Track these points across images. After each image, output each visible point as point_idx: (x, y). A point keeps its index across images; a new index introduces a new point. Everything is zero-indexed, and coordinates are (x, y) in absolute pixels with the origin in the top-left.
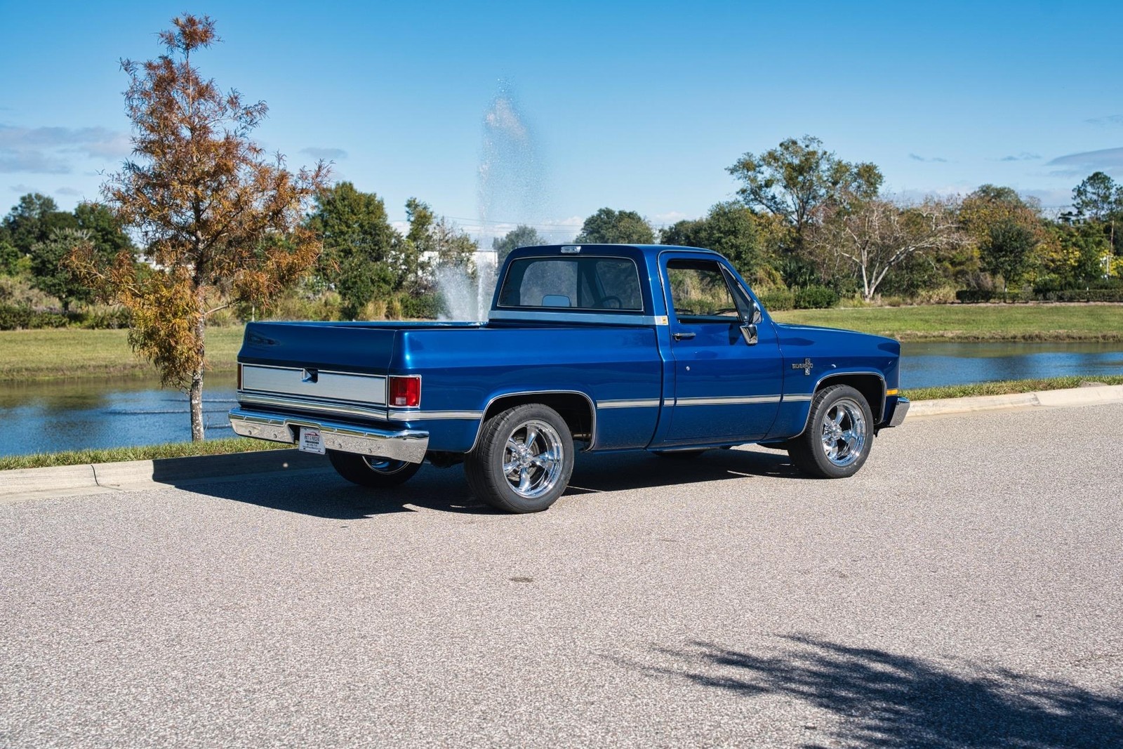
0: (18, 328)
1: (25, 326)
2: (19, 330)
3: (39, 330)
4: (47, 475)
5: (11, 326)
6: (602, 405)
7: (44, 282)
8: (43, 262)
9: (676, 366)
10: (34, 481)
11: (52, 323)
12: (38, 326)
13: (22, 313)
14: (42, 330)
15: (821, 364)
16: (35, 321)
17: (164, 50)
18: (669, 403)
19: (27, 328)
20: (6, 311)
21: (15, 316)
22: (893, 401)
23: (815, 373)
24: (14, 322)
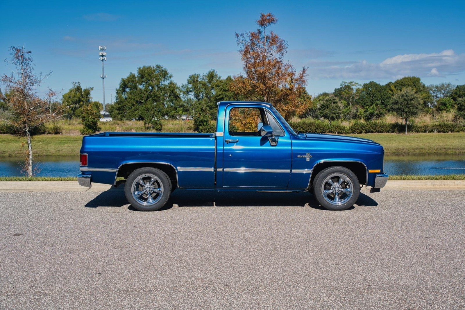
0: (449, 132)
1: (452, 131)
2: (450, 133)
3: (458, 133)
4: (73, 184)
5: (447, 131)
6: (181, 169)
7: (461, 114)
8: (461, 106)
10: (68, 185)
11: (463, 130)
12: (458, 131)
13: (451, 126)
14: (459, 133)
15: (317, 156)
16: (456, 129)
18: (219, 170)
19: (453, 132)
20: (445, 125)
21: (448, 127)
22: (374, 175)
23: (313, 159)
24: (448, 129)
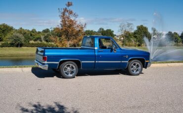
6: (82, 62)
9: (98, 56)
15: (130, 56)
17: (66, 6)
18: (97, 62)
22: (147, 63)
23: (129, 58)
